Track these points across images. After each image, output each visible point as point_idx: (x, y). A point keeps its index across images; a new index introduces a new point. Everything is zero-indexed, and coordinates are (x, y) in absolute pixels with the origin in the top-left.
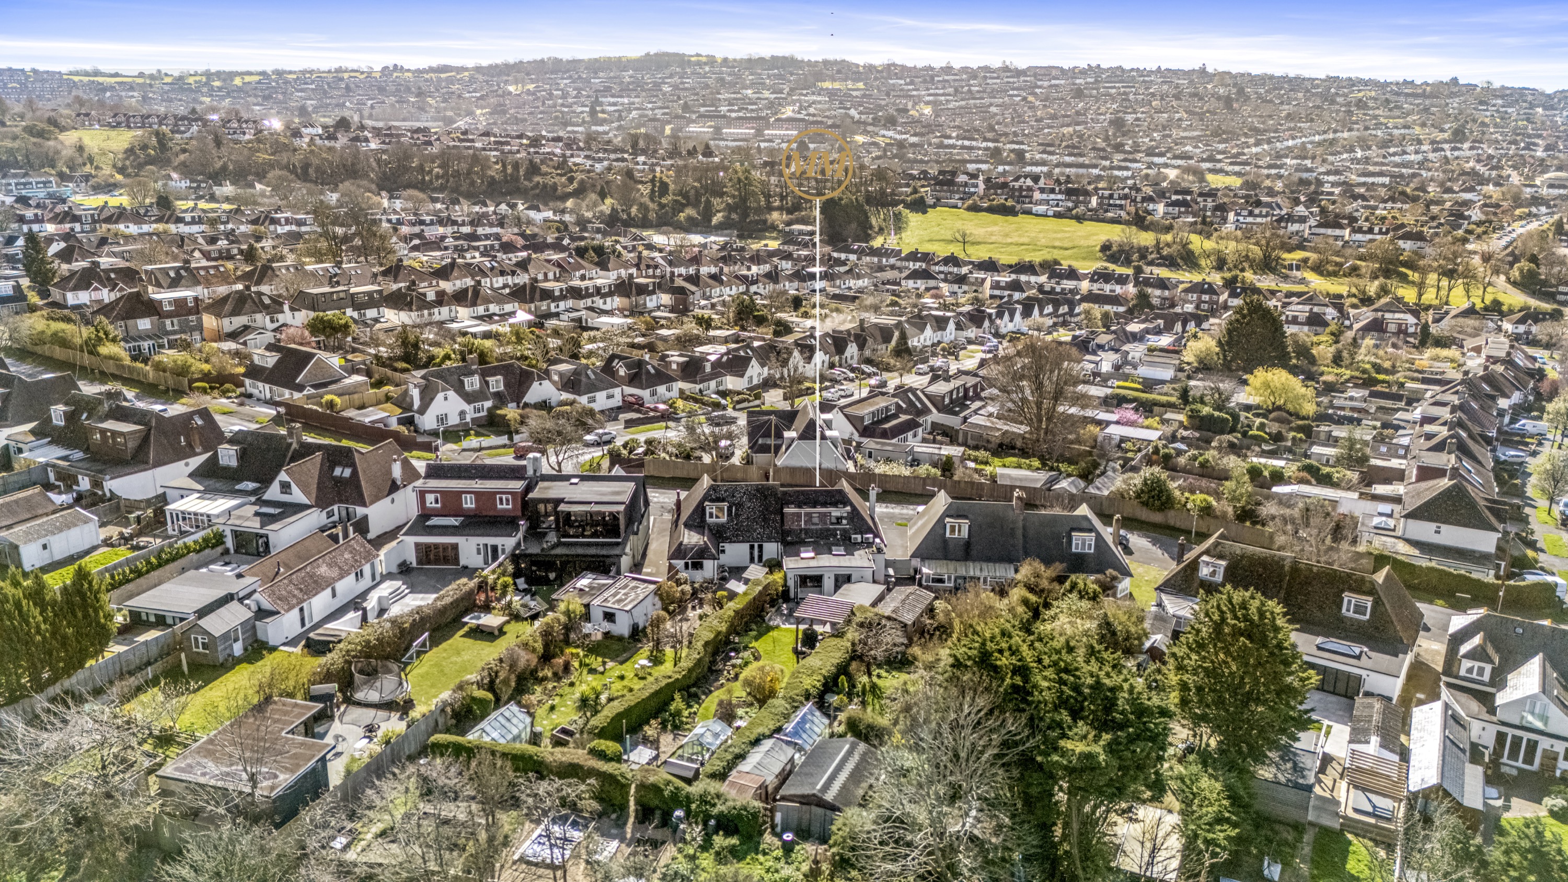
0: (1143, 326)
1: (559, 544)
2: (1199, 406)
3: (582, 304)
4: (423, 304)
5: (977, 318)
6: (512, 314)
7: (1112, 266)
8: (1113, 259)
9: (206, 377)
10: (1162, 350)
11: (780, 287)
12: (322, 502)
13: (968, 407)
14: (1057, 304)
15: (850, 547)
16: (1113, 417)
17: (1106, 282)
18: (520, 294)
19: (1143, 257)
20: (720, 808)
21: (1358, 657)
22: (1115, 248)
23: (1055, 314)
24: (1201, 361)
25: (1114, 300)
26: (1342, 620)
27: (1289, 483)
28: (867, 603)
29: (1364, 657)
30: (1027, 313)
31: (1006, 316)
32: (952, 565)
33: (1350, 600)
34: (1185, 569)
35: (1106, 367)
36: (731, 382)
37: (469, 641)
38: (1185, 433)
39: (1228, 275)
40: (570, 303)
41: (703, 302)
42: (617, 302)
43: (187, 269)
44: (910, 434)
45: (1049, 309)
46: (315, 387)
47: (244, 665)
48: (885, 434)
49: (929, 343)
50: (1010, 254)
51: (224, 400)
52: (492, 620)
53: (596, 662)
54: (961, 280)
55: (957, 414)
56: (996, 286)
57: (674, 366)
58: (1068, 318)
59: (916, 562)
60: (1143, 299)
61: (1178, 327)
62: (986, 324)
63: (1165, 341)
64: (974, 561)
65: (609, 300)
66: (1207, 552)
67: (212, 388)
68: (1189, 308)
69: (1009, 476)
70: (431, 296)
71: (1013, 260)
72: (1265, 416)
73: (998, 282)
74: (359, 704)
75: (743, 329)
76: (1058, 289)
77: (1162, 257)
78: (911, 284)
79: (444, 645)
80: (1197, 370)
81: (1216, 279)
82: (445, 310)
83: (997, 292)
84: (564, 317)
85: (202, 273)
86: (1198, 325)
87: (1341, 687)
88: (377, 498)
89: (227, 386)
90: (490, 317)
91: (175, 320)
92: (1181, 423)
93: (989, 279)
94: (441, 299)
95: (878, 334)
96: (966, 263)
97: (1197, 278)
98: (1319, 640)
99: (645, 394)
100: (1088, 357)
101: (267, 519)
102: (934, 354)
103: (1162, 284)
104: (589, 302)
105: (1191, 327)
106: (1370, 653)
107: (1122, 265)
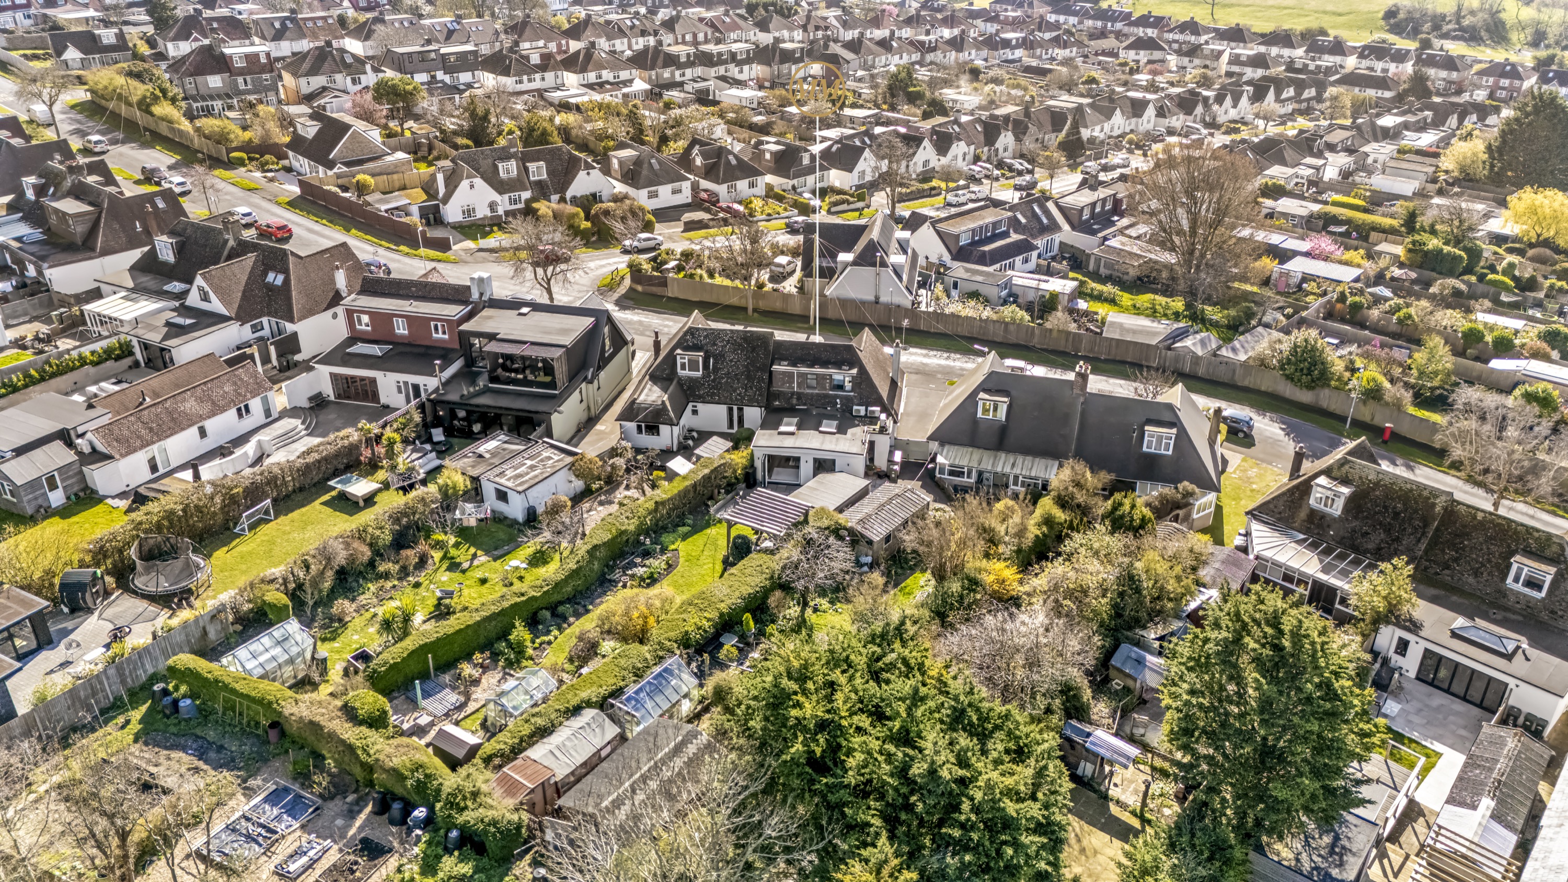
0: (1399, 120)
1: (486, 391)
2: (1425, 237)
3: (712, 72)
4: (524, 67)
5: (1187, 103)
6: (628, 82)
7: (1391, 38)
8: (1397, 29)
9: (247, 147)
10: (1419, 152)
11: (964, 56)
12: (243, 316)
13: (1113, 223)
14: (1300, 86)
15: (846, 421)
16: (1304, 246)
17: (1379, 59)
18: (641, 60)
19: (1436, 27)
20: (469, 817)
21: (1509, 657)
22: (1402, 16)
23: (1297, 98)
24: (1463, 169)
25: (1382, 83)
26: (1503, 593)
27: (1518, 356)
28: (832, 504)
29: (1519, 656)
30: (1259, 95)
31: (1228, 101)
32: (977, 454)
33: (1523, 566)
34: (1296, 487)
35: (1331, 173)
36: (836, 178)
37: (328, 510)
38: (1397, 272)
39: (1543, 53)
40: (699, 71)
41: (860, 73)
42: (757, 70)
43: (293, 20)
44: (1018, 260)
45: (1290, 92)
46: (348, 164)
47: (56, 519)
48: (983, 260)
49: (1116, 133)
50: (1268, 20)
51: (258, 174)
52: (360, 487)
53: (463, 555)
54: (1192, 51)
55: (1093, 233)
56: (1235, 60)
57: (768, 156)
58: (1314, 104)
59: (934, 446)
60: (1419, 85)
61: (1453, 121)
62: (1199, 109)
63: (1427, 139)
64: (1009, 451)
65: (746, 68)
66: (1327, 472)
67: (250, 159)
68: (1480, 95)
69: (1121, 326)
70: (535, 59)
71: (1267, 27)
72: (1521, 252)
73: (1238, 56)
74: (135, 593)
75: (893, 108)
76: (1312, 67)
77: (1461, 29)
78: (1132, 54)
79: (295, 514)
80: (1456, 182)
81: (1527, 58)
82: (550, 76)
83: (1236, 69)
84: (688, 88)
85: (310, 24)
86: (1482, 119)
87: (1476, 694)
88: (310, 312)
89: (267, 157)
90: (601, 85)
91: (248, 78)
92: (1397, 257)
93: (1227, 50)
94: (547, 63)
95: (1046, 120)
96: (1207, 30)
97: (1498, 55)
98: (1460, 622)
99: (721, 189)
100: (1309, 160)
101: (175, 330)
102: (1118, 147)
103: (1450, 63)
104: (721, 70)
105: (1471, 121)
106: (1533, 653)
107: (1408, 37)
